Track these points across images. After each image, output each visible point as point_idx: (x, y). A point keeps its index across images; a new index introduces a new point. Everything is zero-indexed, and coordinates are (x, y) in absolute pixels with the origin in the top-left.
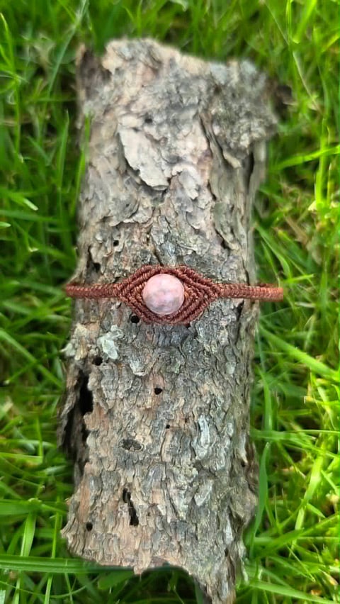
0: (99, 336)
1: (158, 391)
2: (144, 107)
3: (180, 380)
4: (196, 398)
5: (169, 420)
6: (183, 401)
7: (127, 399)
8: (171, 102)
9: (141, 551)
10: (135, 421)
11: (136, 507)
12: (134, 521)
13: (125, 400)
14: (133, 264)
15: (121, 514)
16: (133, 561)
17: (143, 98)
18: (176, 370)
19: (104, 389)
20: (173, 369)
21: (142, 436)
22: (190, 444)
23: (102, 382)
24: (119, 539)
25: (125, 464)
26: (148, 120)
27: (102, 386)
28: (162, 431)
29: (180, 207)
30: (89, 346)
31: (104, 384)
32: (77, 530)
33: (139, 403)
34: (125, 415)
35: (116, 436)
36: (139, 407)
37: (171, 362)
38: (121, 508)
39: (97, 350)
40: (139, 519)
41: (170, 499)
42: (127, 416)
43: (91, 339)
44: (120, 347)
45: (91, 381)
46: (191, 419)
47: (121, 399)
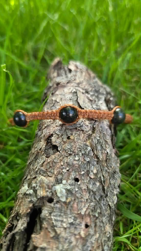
0: (54, 185)
1: (87, 226)
2: (85, 87)
3: (97, 221)
4: (103, 234)
7: (69, 228)
8: (95, 89)
10: (72, 245)
13: (68, 229)
14: (79, 150)
17: (84, 83)
19: (53, 219)
20: (95, 214)
23: (52, 214)
26: (87, 92)
27: (52, 217)
29: (102, 130)
30: (47, 190)
31: (54, 216)
33: (76, 232)
34: (66, 239)
36: (75, 235)
37: (95, 209)
39: (51, 193)
42: (68, 240)
43: (48, 186)
44: (67, 194)
45: (45, 212)
46: (101, 247)
47: (65, 229)
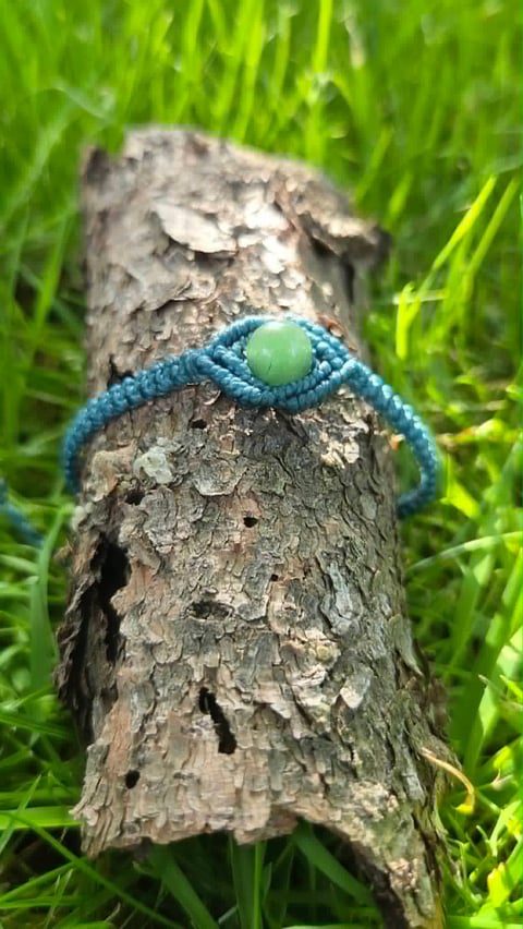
0: (136, 458)
1: (249, 522)
3: (287, 505)
4: (319, 538)
5: (276, 566)
6: (297, 539)
7: (195, 538)
9: (246, 795)
10: (213, 572)
11: (229, 715)
12: (227, 744)
13: (191, 541)
15: (200, 735)
16: (231, 818)
17: (185, 179)
18: (280, 491)
19: (151, 534)
20: (273, 489)
21: (229, 594)
22: (319, 608)
23: (146, 525)
24: (199, 781)
25: (201, 644)
27: (147, 531)
28: (266, 584)
29: (259, 281)
30: (119, 476)
31: (151, 526)
32: (106, 799)
33: (218, 542)
34: (192, 565)
35: (179, 602)
36: (217, 548)
37: (268, 477)
38: (197, 724)
39: (134, 482)
40: (237, 739)
41: (295, 698)
42: (198, 566)
43: (121, 466)
44: (176, 464)
45: (126, 531)
46: (315, 570)
47: (185, 541)
